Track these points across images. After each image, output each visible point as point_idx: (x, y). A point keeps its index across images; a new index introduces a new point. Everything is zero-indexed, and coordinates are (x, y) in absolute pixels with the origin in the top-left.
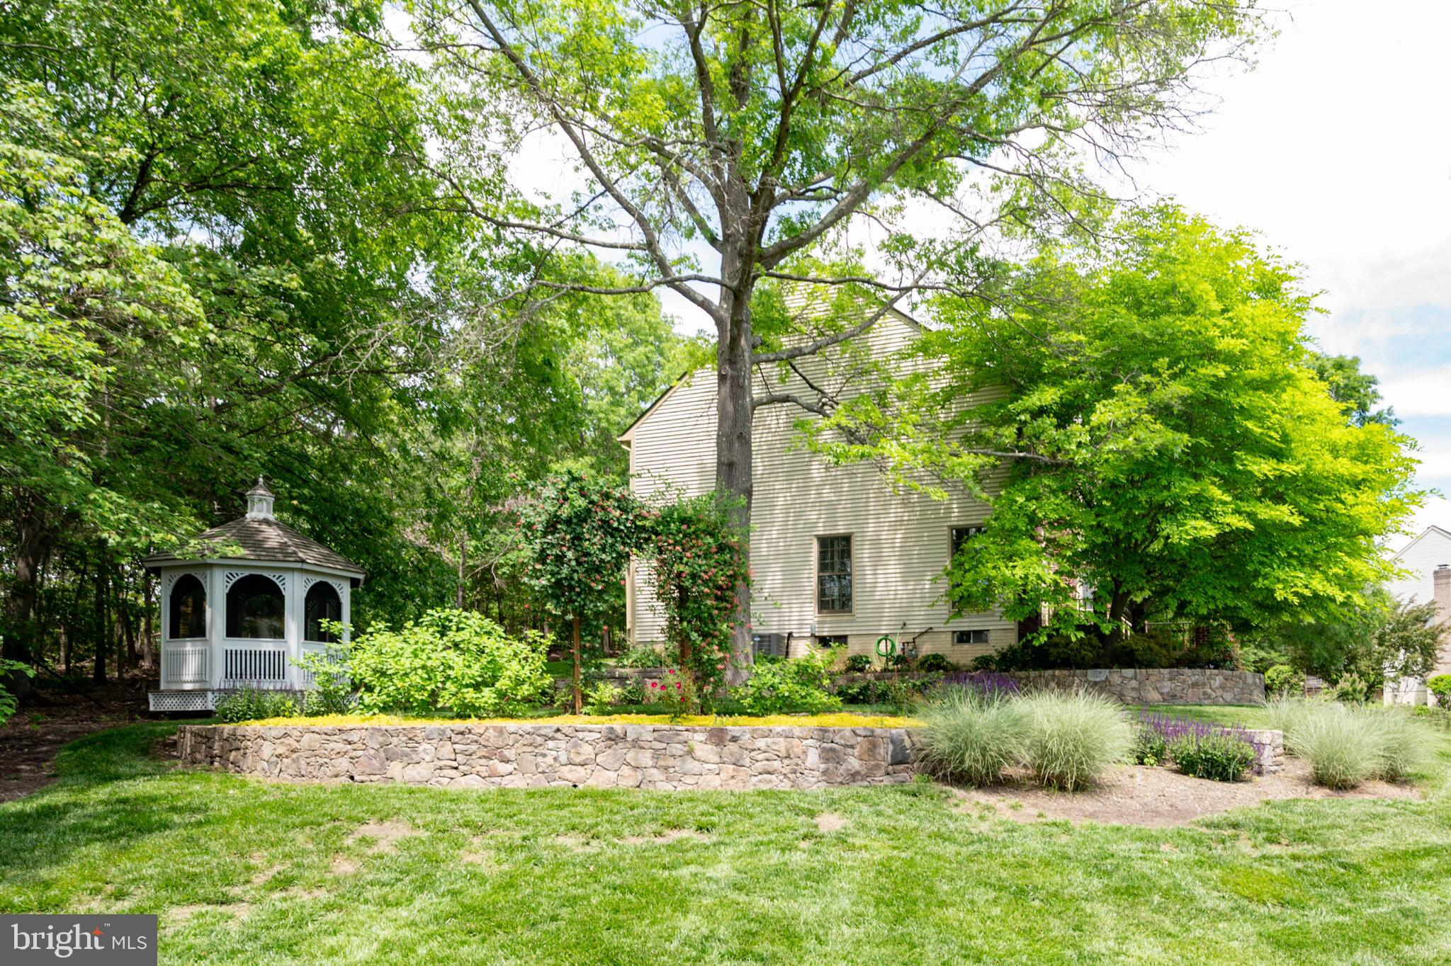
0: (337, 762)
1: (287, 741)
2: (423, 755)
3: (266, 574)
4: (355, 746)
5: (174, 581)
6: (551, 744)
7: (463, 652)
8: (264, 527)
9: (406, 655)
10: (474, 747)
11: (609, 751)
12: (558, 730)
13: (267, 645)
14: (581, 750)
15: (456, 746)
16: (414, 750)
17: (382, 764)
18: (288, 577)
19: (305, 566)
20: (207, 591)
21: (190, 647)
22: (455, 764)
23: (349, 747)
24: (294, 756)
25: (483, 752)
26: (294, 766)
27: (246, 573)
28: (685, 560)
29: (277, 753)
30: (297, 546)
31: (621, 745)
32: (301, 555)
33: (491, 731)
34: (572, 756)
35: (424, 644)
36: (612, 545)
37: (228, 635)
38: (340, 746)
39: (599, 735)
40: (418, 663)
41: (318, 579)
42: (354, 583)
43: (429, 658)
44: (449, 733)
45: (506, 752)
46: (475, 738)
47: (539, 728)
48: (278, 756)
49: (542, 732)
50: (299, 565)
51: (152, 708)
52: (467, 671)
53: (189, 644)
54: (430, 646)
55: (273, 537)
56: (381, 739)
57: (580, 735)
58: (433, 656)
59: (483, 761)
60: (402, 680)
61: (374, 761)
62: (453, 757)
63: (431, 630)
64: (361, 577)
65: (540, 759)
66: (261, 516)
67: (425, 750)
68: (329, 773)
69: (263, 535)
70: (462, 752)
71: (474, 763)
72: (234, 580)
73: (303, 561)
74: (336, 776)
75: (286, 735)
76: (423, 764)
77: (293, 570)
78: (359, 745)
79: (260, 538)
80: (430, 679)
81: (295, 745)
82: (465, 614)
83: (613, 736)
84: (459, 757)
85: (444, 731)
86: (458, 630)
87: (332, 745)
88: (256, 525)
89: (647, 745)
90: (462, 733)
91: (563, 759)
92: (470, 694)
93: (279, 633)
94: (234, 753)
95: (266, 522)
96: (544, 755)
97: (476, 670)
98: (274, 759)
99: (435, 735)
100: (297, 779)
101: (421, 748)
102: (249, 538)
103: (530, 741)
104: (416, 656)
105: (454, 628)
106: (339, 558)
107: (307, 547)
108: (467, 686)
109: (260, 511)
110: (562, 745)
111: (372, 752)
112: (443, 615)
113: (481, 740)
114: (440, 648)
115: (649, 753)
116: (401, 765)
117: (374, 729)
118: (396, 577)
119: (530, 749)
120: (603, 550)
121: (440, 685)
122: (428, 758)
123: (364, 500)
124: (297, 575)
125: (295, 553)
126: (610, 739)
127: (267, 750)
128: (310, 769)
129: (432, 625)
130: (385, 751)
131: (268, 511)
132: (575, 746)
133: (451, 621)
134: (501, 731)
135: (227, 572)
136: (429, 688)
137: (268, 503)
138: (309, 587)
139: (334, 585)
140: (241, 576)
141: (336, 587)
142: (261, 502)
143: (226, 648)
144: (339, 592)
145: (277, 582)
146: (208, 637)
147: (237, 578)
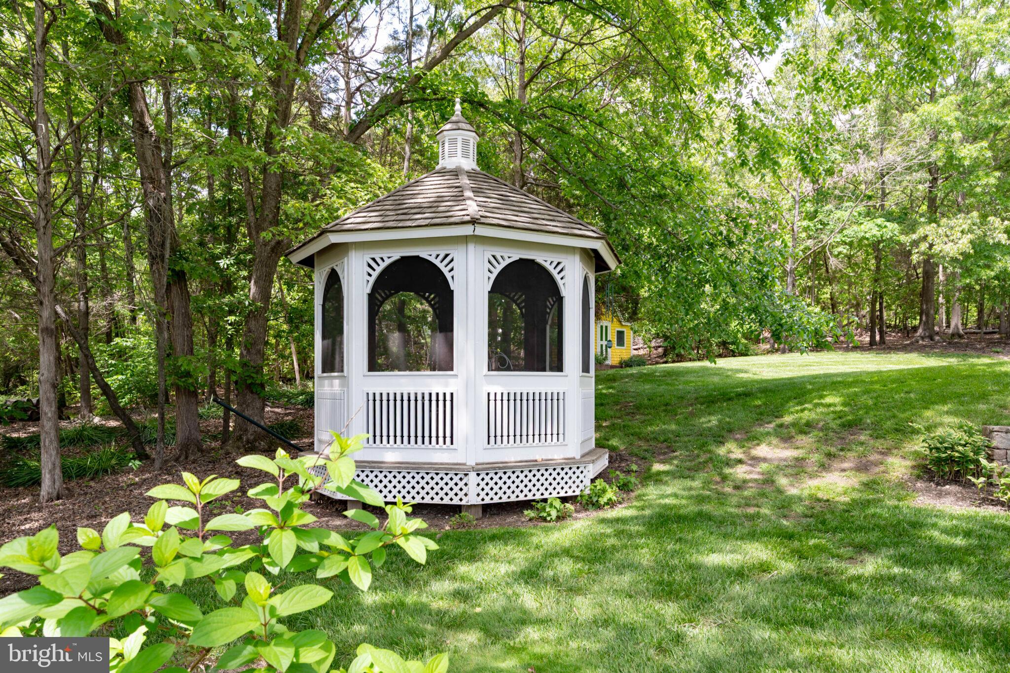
3: (424, 253)
18: (457, 253)
27: (396, 255)
37: (371, 368)
41: (513, 255)
50: (472, 231)
66: (452, 164)
72: (379, 270)
77: (464, 239)
93: (444, 360)
95: (457, 170)
109: (452, 156)
131: (465, 155)
135: (367, 257)
137: (465, 142)
138: (496, 272)
139: (547, 265)
140: (388, 262)
141: (551, 268)
142: (453, 141)
143: (366, 390)
144: (557, 277)
145: (441, 266)
146: (345, 373)
147: (383, 265)
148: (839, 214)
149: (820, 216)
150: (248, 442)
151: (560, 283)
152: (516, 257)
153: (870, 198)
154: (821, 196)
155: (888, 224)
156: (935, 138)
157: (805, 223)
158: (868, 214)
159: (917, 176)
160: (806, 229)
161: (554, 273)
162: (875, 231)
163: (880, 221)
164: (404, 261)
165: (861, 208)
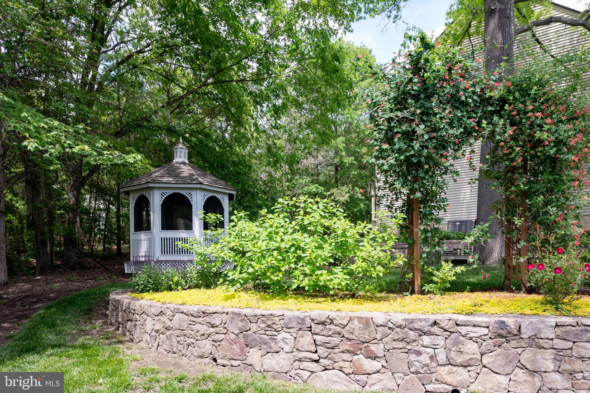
0: (201, 343)
1: (164, 319)
2: (281, 344)
3: (182, 192)
4: (217, 330)
5: (136, 199)
6: (426, 340)
7: (312, 234)
8: (182, 166)
9: (262, 238)
10: (336, 340)
11: (499, 350)
12: (435, 323)
13: (183, 234)
14: (463, 348)
15: (318, 338)
16: (273, 338)
17: (242, 349)
18: (193, 193)
19: (203, 187)
20: (151, 203)
21: (143, 236)
22: (315, 357)
23: (212, 330)
24: (168, 333)
25: (346, 346)
26: (168, 342)
27: (172, 192)
28: (546, 127)
29: (155, 329)
30: (199, 175)
31: (513, 343)
32: (200, 179)
33: (356, 322)
34: (453, 355)
35: (277, 227)
36: (459, 120)
37: (163, 229)
38: (204, 329)
39: (486, 331)
40: (273, 245)
41: (210, 194)
42: (231, 197)
43: (282, 240)
44: (308, 322)
45: (373, 347)
46: (338, 329)
47: (412, 321)
48: (157, 331)
49: (416, 326)
50: (199, 186)
51: (126, 272)
52: (320, 252)
53: (142, 235)
54: (282, 230)
55: (186, 171)
56: (240, 324)
57: (463, 330)
58: (286, 238)
59: (347, 356)
60: (259, 262)
61: (234, 346)
62: (313, 349)
63: (282, 216)
64: (234, 193)
65: (413, 357)
66: (181, 160)
67: (284, 339)
68: (195, 354)
69: (181, 170)
70: (324, 344)
71: (337, 357)
72: (165, 196)
73: (201, 183)
74: (202, 357)
75: (162, 313)
76: (282, 354)
77: (196, 189)
78: (221, 329)
79: (179, 171)
80: (284, 260)
81: (169, 323)
82: (310, 200)
83: (504, 332)
84: (321, 350)
85: (303, 320)
86: (306, 213)
87: (198, 327)
88: (178, 165)
89: (547, 344)
90: (323, 323)
91: (442, 357)
92: (324, 277)
93: (189, 227)
94: (129, 323)
95: (184, 163)
96: (419, 353)
97: (327, 251)
98: (154, 333)
99: (294, 324)
100: (170, 355)
101: (280, 337)
102: (174, 173)
103: (401, 336)
104: (271, 239)
105: (302, 213)
106: (222, 182)
107: (204, 176)
108: (320, 268)
109: (180, 157)
110: (441, 341)
111: (233, 336)
112: (291, 203)
113: (344, 332)
114: (290, 231)
115: (549, 354)
116: (260, 353)
117: (233, 313)
118: (253, 196)
119: (401, 345)
120: (451, 125)
121: (293, 266)
122: (287, 348)
123: (237, 156)
124: (198, 192)
125: (197, 179)
126: (501, 336)
127: (149, 325)
128: (180, 347)
129: (283, 212)
130: (245, 337)
131: (185, 158)
132: (457, 343)
133: (299, 207)
134: (367, 322)
135: (161, 192)
136: (283, 269)
137: (185, 153)
138: (205, 199)
139: (219, 198)
140: (168, 194)
141: (220, 199)
142: (181, 152)
143: (161, 236)
144: (222, 202)
145: (188, 197)
146: (152, 231)
147: (167, 195)
148: (301, 181)
149: (294, 181)
150: (71, 266)
151: (223, 204)
152: (211, 195)
153: (312, 175)
154: (293, 173)
155: (320, 187)
156: (336, 153)
157: (287, 184)
158: (312, 182)
159: (330, 168)
160: (288, 186)
161: (221, 201)
162: (315, 190)
163: (316, 185)
164: (174, 194)
165: (309, 179)
